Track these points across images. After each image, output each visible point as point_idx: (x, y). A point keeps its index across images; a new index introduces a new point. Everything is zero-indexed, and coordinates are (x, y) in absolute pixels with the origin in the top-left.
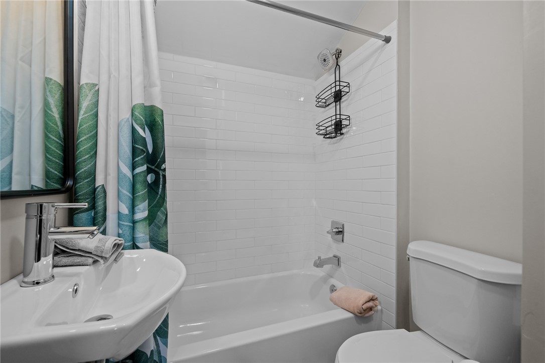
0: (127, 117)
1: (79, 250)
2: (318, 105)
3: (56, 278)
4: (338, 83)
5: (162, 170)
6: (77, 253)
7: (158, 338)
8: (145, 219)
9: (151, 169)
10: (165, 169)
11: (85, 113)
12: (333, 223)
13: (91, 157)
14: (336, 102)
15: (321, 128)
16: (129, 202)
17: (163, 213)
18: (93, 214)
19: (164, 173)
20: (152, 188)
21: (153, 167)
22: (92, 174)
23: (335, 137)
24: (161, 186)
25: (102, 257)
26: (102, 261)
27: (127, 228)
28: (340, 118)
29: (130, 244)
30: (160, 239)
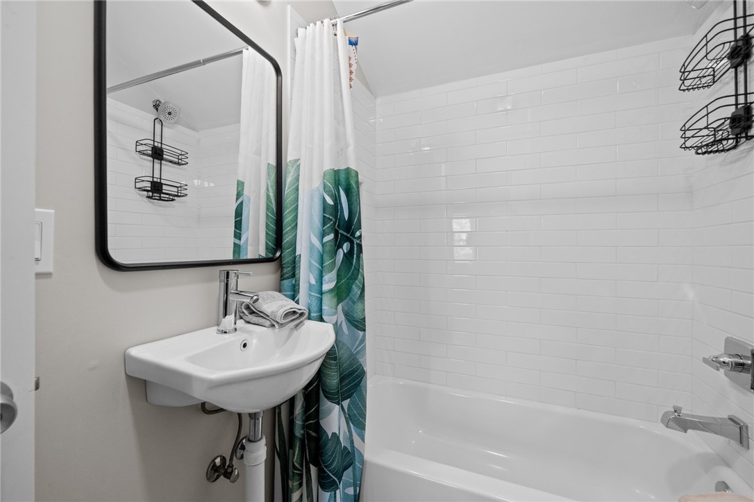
0: (318, 186)
1: (262, 312)
2: (683, 87)
3: (237, 332)
4: (740, 22)
5: (355, 238)
6: (261, 314)
7: (352, 425)
8: (331, 291)
9: (347, 237)
10: (361, 236)
11: (289, 188)
12: (729, 342)
13: (292, 228)
14: (736, 67)
15: (689, 134)
16: (316, 272)
17: (357, 286)
18: (293, 282)
19: (358, 242)
20: (347, 258)
21: (349, 235)
22: (293, 244)
23: (735, 147)
24: (355, 256)
25: (278, 323)
26: (276, 326)
27: (314, 299)
28: (746, 103)
29: (315, 315)
30: (355, 315)
